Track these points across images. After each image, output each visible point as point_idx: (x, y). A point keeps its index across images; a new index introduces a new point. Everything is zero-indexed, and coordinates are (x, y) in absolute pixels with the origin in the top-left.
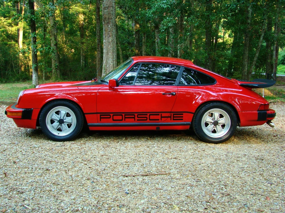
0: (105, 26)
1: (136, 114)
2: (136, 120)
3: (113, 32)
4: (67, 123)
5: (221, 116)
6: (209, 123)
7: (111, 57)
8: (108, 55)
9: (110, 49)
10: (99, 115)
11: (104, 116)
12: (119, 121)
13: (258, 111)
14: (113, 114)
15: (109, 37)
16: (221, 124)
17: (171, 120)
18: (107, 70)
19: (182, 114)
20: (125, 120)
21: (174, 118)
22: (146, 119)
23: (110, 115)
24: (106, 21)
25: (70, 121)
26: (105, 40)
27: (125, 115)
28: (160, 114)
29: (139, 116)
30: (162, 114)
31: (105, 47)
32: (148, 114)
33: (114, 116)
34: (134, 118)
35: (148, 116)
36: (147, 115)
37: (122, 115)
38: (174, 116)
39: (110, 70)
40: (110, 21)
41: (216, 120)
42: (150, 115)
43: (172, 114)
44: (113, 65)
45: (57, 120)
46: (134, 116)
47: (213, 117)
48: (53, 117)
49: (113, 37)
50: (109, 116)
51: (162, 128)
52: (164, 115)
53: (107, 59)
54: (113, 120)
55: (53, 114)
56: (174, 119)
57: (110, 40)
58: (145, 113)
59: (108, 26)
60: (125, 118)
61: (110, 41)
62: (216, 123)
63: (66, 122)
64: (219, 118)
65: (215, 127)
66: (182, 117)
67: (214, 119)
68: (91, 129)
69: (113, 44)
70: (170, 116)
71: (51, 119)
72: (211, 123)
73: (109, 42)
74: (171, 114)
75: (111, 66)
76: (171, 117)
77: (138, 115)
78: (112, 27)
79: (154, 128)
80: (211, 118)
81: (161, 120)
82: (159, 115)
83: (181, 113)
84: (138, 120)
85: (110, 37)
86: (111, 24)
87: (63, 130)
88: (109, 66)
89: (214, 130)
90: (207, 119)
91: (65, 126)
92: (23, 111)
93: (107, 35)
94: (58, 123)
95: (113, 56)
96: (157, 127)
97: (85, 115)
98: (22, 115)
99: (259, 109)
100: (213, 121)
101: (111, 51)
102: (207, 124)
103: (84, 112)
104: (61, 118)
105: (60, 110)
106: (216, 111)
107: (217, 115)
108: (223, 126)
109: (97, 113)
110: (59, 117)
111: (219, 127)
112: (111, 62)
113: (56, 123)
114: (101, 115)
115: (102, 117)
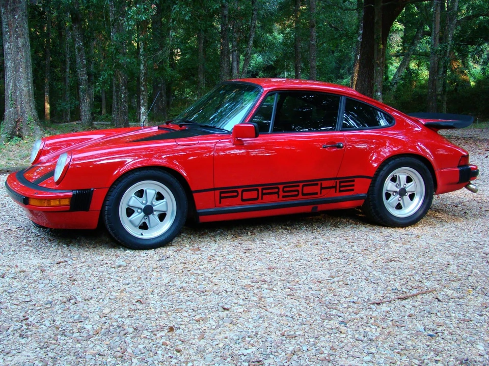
0: (7, 17)
1: (281, 187)
2: (281, 197)
3: (24, 27)
4: (158, 213)
5: (409, 180)
6: (391, 193)
7: (25, 76)
8: (16, 73)
9: (21, 61)
10: (218, 192)
11: (227, 192)
12: (251, 202)
13: (459, 167)
14: (241, 189)
15: (17, 38)
16: (409, 194)
17: (336, 192)
18: (16, 100)
19: (353, 181)
20: (262, 199)
21: (342, 189)
22: (296, 193)
23: (237, 192)
24: (10, 6)
25: (164, 209)
26: (9, 43)
27: (263, 189)
28: (319, 183)
29: (285, 189)
30: (323, 182)
31: (9, 57)
32: (301, 185)
33: (244, 193)
34: (277, 193)
35: (300, 189)
36: (298, 186)
37: (257, 190)
38: (342, 184)
39: (22, 101)
40: (18, 8)
41: (402, 187)
42: (303, 186)
43: (338, 181)
44: (29, 92)
45: (139, 208)
46: (277, 190)
47: (397, 182)
48: (131, 203)
49: (25, 38)
50: (235, 194)
51: (321, 208)
52: (325, 184)
53: (16, 80)
54: (243, 200)
55: (131, 197)
56: (340, 191)
57: (20, 44)
58: (295, 184)
59: (14, 16)
60: (263, 194)
61: (20, 46)
62: (402, 193)
63: (155, 211)
64: (406, 183)
65: (400, 199)
66: (353, 185)
67: (400, 184)
68: (202, 219)
69: (25, 51)
70: (334, 185)
71: (127, 207)
72: (394, 194)
73: (18, 48)
74: (336, 182)
75: (24, 93)
76: (335, 187)
77: (284, 187)
78: (22, 19)
79: (308, 209)
80: (395, 184)
81: (321, 193)
82: (317, 184)
83: (351, 179)
84: (284, 197)
85: (20, 37)
86: (20, 13)
87: (150, 227)
88: (20, 93)
89: (399, 204)
90: (389, 185)
91: (154, 218)
92: (73, 195)
93: (13, 35)
94: (142, 214)
95: (28, 75)
96: (312, 206)
97: (194, 194)
98: (71, 204)
99: (460, 165)
100: (398, 190)
101: (24, 66)
102: (388, 196)
103: (193, 189)
104: (148, 204)
105: (145, 189)
106: (403, 172)
107: (403, 178)
108: (412, 197)
109: (214, 189)
110: (144, 202)
111: (406, 198)
112: (25, 87)
113: (137, 213)
114: (221, 193)
115: (222, 195)
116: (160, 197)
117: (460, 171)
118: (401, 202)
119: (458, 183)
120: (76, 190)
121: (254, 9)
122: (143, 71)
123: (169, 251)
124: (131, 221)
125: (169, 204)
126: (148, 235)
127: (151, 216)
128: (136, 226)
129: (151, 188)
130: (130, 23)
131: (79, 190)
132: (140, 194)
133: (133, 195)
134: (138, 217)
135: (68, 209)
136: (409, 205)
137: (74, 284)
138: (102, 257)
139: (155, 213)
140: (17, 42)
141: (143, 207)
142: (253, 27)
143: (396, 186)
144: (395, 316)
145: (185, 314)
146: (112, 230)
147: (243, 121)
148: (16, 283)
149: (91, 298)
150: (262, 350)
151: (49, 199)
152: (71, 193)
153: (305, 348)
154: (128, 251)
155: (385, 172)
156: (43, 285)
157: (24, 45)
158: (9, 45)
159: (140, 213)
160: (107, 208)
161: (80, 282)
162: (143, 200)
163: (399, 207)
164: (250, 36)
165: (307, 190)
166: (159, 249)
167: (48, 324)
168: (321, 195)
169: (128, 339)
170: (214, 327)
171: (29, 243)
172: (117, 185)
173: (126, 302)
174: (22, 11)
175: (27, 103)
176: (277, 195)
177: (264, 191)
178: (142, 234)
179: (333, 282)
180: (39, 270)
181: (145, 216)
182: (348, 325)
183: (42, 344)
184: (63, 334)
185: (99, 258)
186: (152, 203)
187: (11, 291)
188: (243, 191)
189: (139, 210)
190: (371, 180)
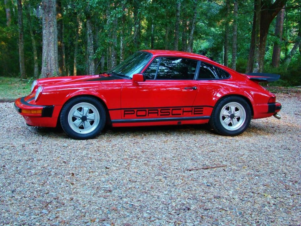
0: (45, 15)
1: (159, 110)
2: (159, 115)
3: (54, 21)
4: (90, 120)
5: (237, 109)
6: (226, 116)
7: (53, 49)
8: (49, 47)
9: (51, 40)
10: (123, 111)
11: (128, 111)
12: (142, 117)
13: (268, 103)
15: (50, 28)
16: (237, 117)
17: (192, 114)
18: (48, 63)
19: (203, 108)
20: (148, 116)
21: (195, 112)
22: (169, 113)
23: (134, 111)
24: (47, 9)
25: (93, 118)
26: (45, 30)
27: (149, 110)
28: (182, 108)
29: (162, 111)
31: (45, 38)
32: (171, 109)
33: (138, 112)
34: (157, 113)
35: (170, 111)
37: (146, 111)
38: (195, 110)
39: (51, 63)
40: (51, 10)
41: (232, 113)
43: (193, 108)
44: (55, 58)
45: (79, 117)
46: (157, 111)
47: (230, 110)
48: (75, 114)
49: (54, 27)
50: (133, 112)
51: (183, 123)
52: (185, 109)
53: (48, 51)
54: (137, 116)
55: (75, 111)
56: (195, 114)
57: (51, 31)
58: (168, 108)
59: (49, 15)
60: (149, 113)
61: (51, 32)
62: (232, 117)
63: (88, 119)
64: (235, 111)
65: (231, 120)
66: (202, 111)
67: (231, 112)
68: (114, 125)
69: (54, 35)
70: (191, 110)
71: (73, 116)
72: (228, 117)
73: (50, 33)
74: (192, 109)
75: (52, 59)
76: (192, 111)
77: (161, 110)
78: (53, 17)
79: (176, 123)
80: (228, 111)
81: (183, 114)
82: (181, 109)
83: (201, 107)
84: (161, 115)
85: (51, 27)
86: (52, 13)
87: (85, 128)
88: (50, 58)
89: (231, 123)
90: (224, 112)
91: (87, 123)
92: (44, 108)
93: (48, 25)
94: (81, 120)
95: (55, 48)
96: (178, 121)
97: (110, 111)
98: (42, 113)
99: (269, 102)
100: (230, 115)
101: (53, 43)
102: (224, 118)
103: (109, 109)
104: (84, 115)
105: (82, 107)
106: (233, 105)
107: (233, 108)
108: (238, 119)
109: (121, 109)
110: (82, 114)
111: (235, 120)
112: (53, 55)
114: (125, 111)
115: (126, 112)
116: (91, 112)
117: (269, 106)
118: (232, 122)
119: (268, 113)
120: (45, 106)
121: (195, 12)
122: (122, 48)
123: (94, 141)
125: (96, 116)
126: (84, 132)
127: (85, 122)
128: (77, 127)
129: (86, 107)
130: (112, 19)
131: (47, 106)
132: (80, 109)
133: (76, 110)
134: (78, 122)
135: (41, 116)
136: (237, 124)
137: (36, 153)
138: (57, 142)
139: (88, 120)
140: (50, 30)
141: (81, 116)
142: (193, 23)
143: (229, 113)
145: (85, 169)
146: (64, 128)
148: (7, 151)
149: (41, 160)
150: (115, 186)
151: (31, 110)
152: (42, 107)
153: (137, 187)
154: (73, 140)
155: (221, 104)
156: (20, 153)
157: (53, 32)
158: (45, 31)
159: (79, 120)
160: (61, 116)
161: (39, 152)
162: (82, 113)
163: (230, 124)
164: (192, 28)
165: (174, 112)
166: (89, 140)
167: (14, 169)
168: (183, 115)
169: (50, 178)
170: (97, 175)
171: (24, 134)
172: (67, 104)
173: (58, 162)
174: (53, 12)
175: (54, 64)
176: (157, 114)
177: (150, 112)
179: (173, 160)
180: (21, 146)
181: (82, 122)
182: (167, 179)
183: (6, 177)
184: (19, 173)
185: (55, 142)
186: (86, 115)
187: (3, 154)
188: (137, 111)
189: (79, 118)
190: (213, 108)
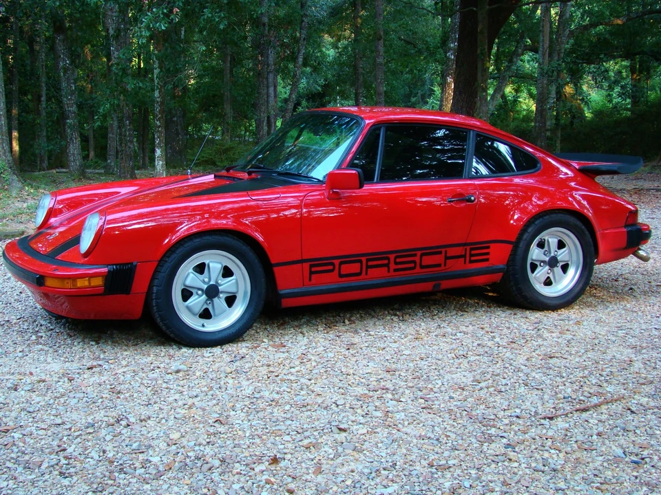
1: (392, 257)
2: (391, 270)
4: (225, 295)
5: (561, 245)
6: (538, 263)
10: (306, 265)
11: (320, 265)
12: (352, 278)
13: (626, 226)
14: (339, 261)
16: (561, 264)
17: (465, 263)
19: (488, 247)
20: (366, 274)
21: (473, 258)
22: (413, 265)
23: (333, 264)
25: (233, 290)
27: (368, 260)
28: (443, 250)
29: (398, 260)
30: (448, 249)
32: (419, 253)
33: (342, 266)
34: (387, 265)
36: (415, 255)
37: (360, 261)
38: (473, 252)
41: (552, 255)
42: (422, 255)
43: (468, 248)
44: (1, 129)
45: (199, 289)
46: (386, 262)
47: (546, 248)
48: (188, 283)
50: (331, 267)
51: (445, 285)
52: (452, 252)
54: (341, 276)
55: (188, 274)
56: (471, 262)
58: (410, 253)
60: (368, 267)
62: (553, 262)
63: (222, 292)
64: (557, 249)
65: (550, 271)
66: (488, 254)
67: (549, 251)
68: (286, 303)
70: (463, 253)
71: (183, 287)
72: (542, 264)
74: (466, 249)
76: (464, 256)
77: (396, 257)
79: (428, 287)
80: (543, 251)
81: (445, 265)
82: (440, 253)
83: (485, 245)
84: (395, 270)
87: (215, 315)
89: (548, 277)
90: (535, 253)
91: (220, 302)
92: (109, 271)
94: (204, 297)
95: (0, 105)
96: (434, 283)
97: (276, 269)
98: (106, 284)
99: (627, 224)
100: (547, 259)
102: (534, 267)
103: (273, 262)
104: (211, 283)
105: (207, 262)
106: (552, 235)
107: (553, 242)
108: (565, 268)
109: (302, 261)
110: (206, 280)
111: (558, 270)
113: (197, 297)
114: (311, 266)
115: (313, 269)
116: (227, 272)
117: (628, 232)
118: (551, 276)
119: (625, 249)
120: (113, 265)
122: (159, 100)
123: (242, 348)
124: (188, 308)
125: (240, 283)
126: (212, 326)
127: (216, 300)
128: (194, 314)
129: (215, 260)
130: (143, 34)
131: (116, 265)
132: (201, 269)
133: (191, 270)
134: (197, 301)
135: (102, 292)
136: (561, 279)
137: (119, 398)
139: (221, 295)
141: (205, 287)
142: (302, 39)
143: (544, 254)
144: (578, 435)
145: (287, 438)
146: (162, 321)
147: (339, 167)
148: (36, 398)
149: (149, 418)
150: (408, 487)
151: (74, 278)
152: (105, 270)
153: (467, 484)
154: (184, 350)
155: (531, 234)
156: (76, 400)
159: (200, 296)
160: (155, 289)
161: (127, 395)
162: (205, 277)
163: (548, 283)
164: (299, 51)
165: (427, 260)
166: (227, 346)
167: (95, 455)
168: (444, 268)
169: (215, 476)
170: (332, 456)
171: (41, 341)
172: (169, 257)
173: (200, 422)
176: (387, 268)
177: (370, 263)
178: (203, 326)
179: (481, 389)
180: (66, 379)
181: (207, 300)
182: (517, 449)
183: (95, 486)
184: (121, 471)
185: (145, 360)
186: (217, 282)
187: (31, 410)
188: (341, 264)
189: (200, 292)
190: (512, 246)
